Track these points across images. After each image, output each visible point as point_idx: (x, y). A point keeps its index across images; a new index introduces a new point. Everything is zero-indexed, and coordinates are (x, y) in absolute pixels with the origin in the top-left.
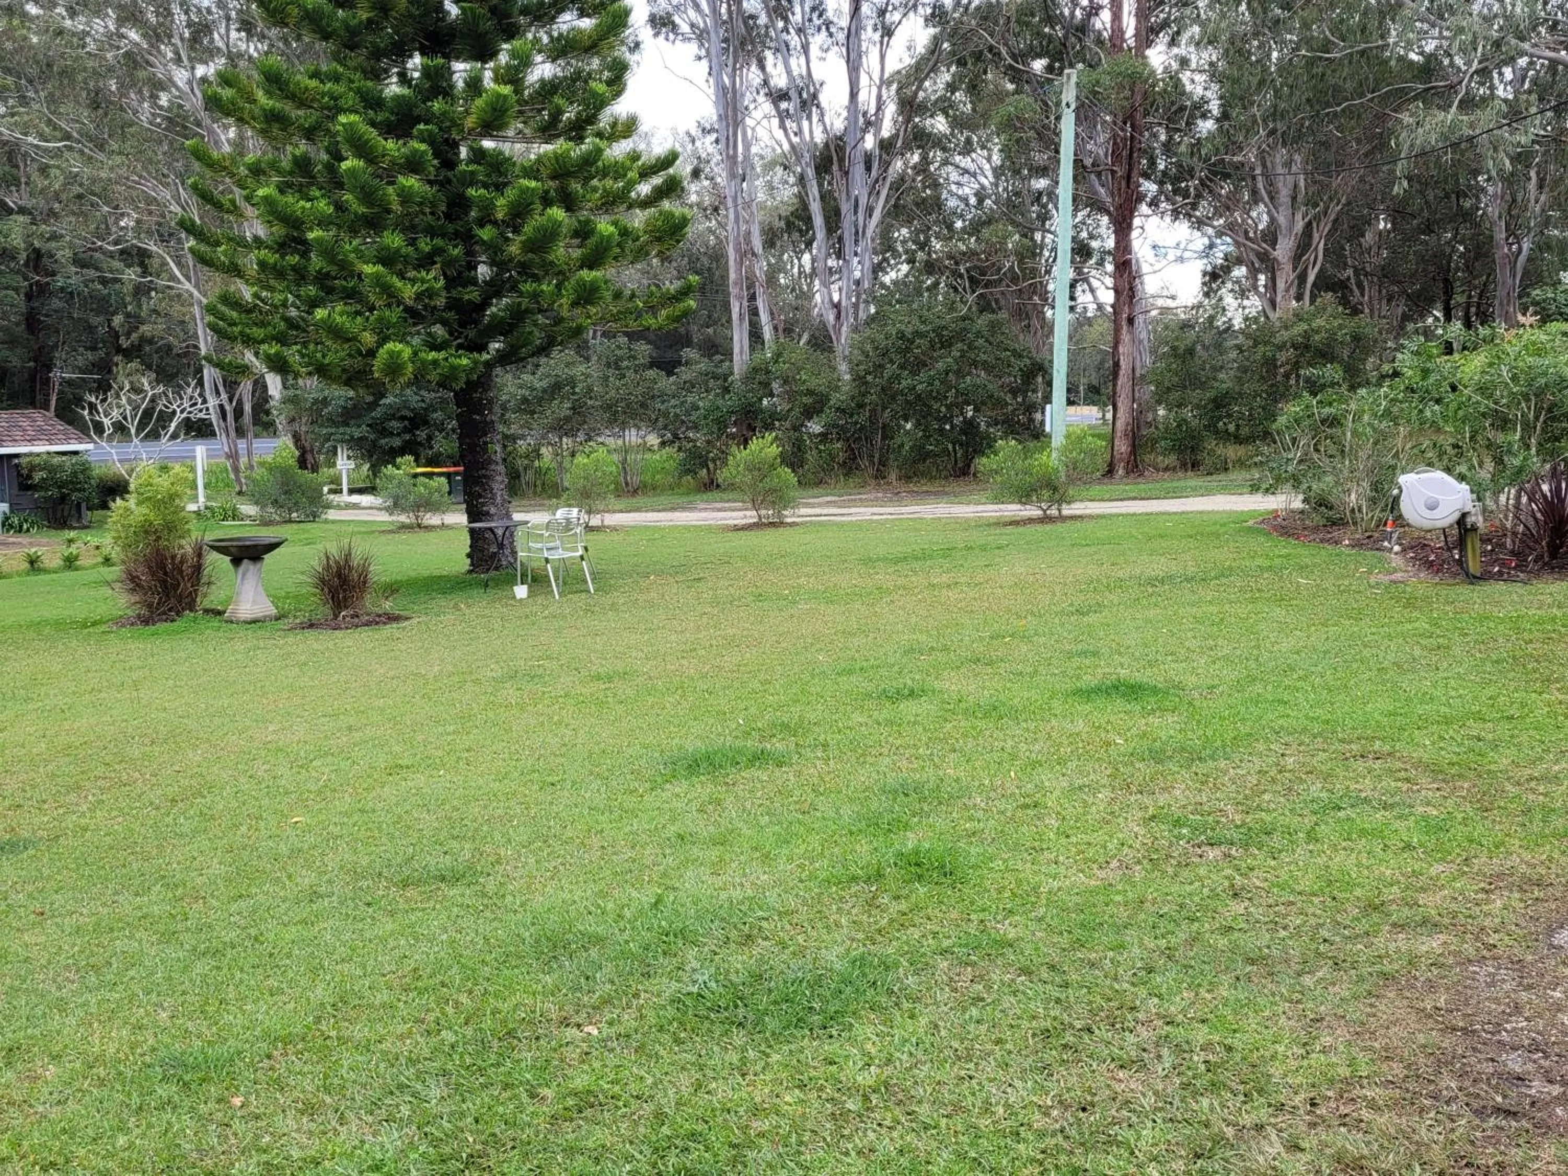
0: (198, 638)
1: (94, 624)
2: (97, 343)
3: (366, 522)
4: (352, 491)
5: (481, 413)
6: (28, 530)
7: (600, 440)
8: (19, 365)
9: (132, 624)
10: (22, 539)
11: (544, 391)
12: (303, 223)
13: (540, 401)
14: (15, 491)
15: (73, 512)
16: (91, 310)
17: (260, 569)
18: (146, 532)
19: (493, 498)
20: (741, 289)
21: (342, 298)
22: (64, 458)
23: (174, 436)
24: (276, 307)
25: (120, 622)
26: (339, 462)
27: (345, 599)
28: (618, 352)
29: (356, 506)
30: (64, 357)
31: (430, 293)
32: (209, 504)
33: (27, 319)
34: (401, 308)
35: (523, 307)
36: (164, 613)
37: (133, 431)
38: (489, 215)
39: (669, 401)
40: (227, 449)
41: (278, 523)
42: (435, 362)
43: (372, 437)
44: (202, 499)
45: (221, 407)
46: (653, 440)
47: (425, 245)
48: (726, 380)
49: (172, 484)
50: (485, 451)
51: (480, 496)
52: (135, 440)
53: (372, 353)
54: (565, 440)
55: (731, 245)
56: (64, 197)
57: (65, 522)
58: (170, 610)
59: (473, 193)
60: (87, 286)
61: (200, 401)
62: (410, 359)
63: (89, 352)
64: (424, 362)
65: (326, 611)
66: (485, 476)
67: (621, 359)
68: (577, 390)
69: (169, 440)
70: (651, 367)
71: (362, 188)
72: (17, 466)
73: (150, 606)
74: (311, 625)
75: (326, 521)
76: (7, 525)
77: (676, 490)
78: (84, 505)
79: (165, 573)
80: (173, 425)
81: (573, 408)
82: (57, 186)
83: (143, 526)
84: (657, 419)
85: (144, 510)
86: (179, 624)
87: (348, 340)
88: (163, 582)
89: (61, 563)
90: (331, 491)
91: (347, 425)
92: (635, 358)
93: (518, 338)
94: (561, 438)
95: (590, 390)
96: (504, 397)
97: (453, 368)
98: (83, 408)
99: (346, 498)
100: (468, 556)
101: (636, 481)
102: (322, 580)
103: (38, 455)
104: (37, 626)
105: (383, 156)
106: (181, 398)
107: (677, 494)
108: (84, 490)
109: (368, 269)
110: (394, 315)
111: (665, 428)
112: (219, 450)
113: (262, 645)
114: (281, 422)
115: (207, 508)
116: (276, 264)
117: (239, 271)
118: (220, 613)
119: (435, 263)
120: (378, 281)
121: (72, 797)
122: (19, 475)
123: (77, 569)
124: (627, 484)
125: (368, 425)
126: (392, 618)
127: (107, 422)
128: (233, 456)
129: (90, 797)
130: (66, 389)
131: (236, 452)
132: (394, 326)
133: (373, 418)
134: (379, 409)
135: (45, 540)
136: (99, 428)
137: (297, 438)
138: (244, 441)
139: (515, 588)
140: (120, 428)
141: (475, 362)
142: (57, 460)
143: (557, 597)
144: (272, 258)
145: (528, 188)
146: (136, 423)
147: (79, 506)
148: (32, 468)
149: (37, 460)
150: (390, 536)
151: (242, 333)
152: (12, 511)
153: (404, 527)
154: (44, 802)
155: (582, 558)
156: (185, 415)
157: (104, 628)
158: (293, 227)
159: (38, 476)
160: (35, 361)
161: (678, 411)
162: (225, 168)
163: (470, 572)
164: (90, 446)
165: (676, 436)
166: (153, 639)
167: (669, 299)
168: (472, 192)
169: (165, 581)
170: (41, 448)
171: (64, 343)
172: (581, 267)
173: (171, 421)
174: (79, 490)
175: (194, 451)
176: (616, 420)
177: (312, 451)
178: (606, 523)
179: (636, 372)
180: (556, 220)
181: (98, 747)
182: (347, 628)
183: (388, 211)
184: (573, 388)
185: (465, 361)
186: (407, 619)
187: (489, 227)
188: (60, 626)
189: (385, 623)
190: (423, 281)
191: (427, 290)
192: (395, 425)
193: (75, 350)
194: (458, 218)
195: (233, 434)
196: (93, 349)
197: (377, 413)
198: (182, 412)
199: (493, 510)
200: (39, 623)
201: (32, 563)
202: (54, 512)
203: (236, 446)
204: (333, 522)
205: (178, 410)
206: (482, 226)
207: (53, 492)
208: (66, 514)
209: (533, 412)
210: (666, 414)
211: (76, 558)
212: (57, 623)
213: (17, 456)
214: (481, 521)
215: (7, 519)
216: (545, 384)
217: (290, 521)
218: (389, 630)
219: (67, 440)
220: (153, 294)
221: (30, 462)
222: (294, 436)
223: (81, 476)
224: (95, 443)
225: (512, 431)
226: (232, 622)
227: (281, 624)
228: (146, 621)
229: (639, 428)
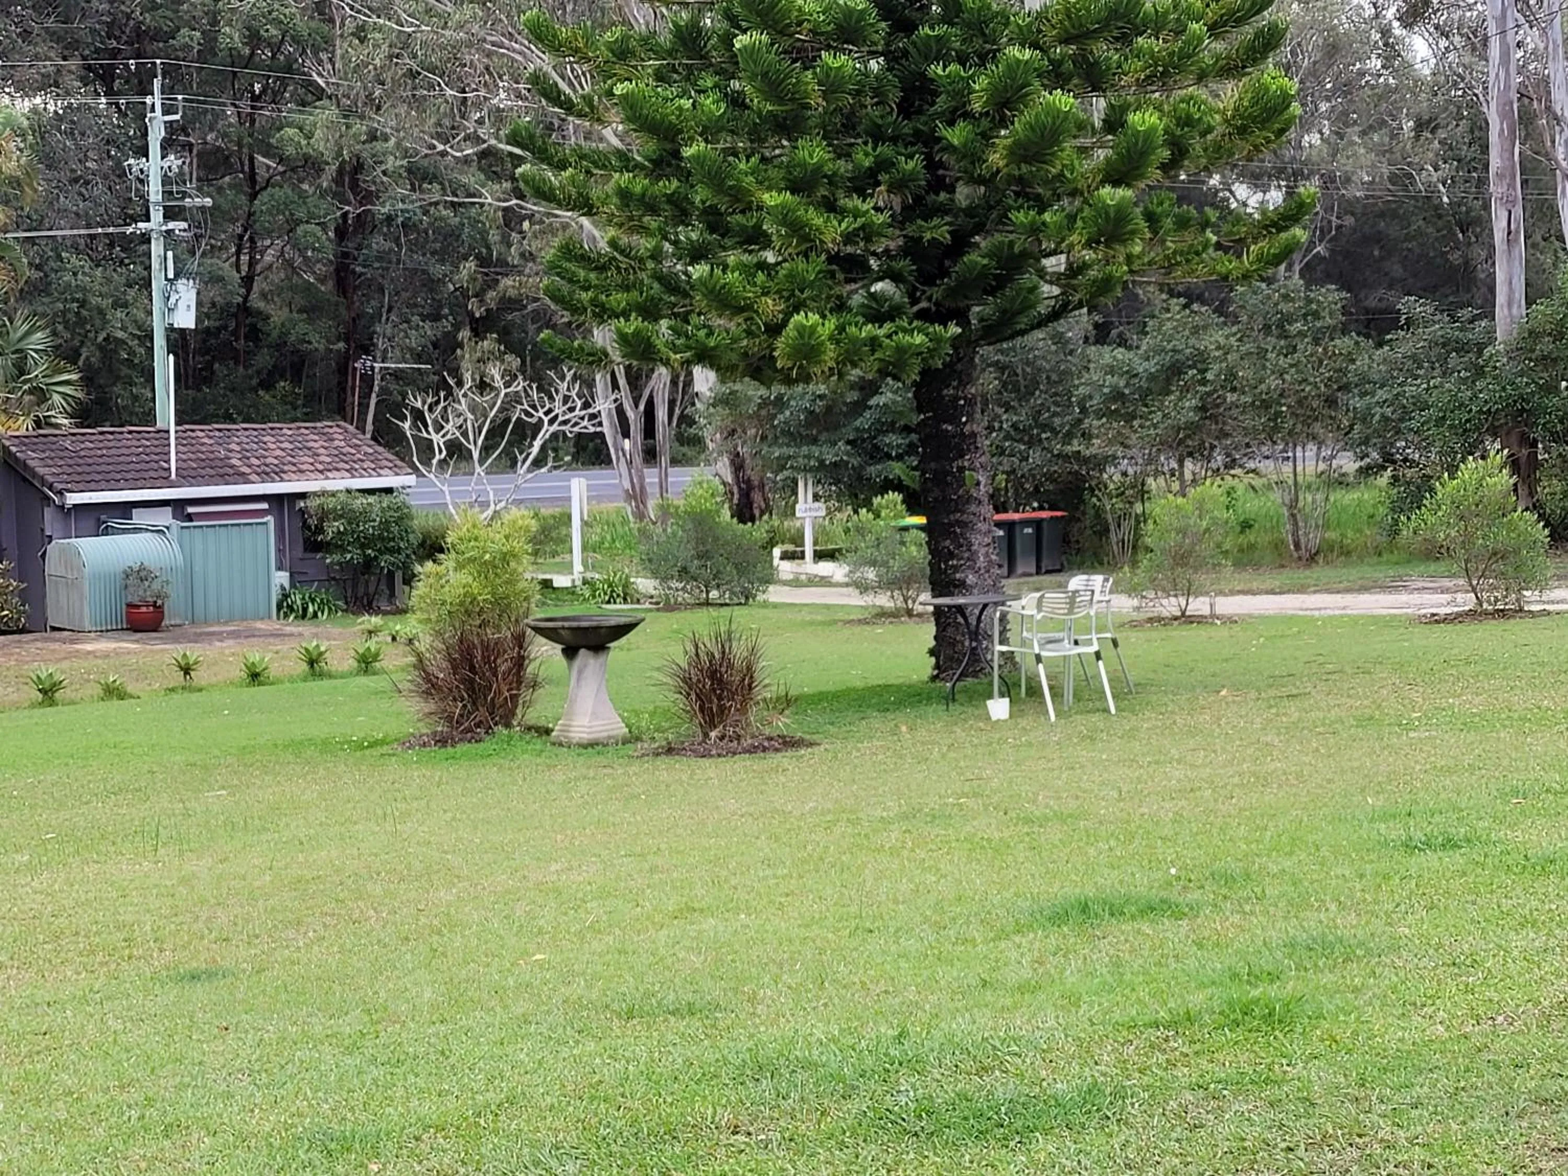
0: (507, 764)
1: (373, 745)
2: (441, 307)
3: (827, 607)
4: (820, 556)
5: (955, 420)
6: (315, 615)
7: (1251, 465)
8: (321, 347)
9: (424, 745)
10: (305, 628)
11: (1152, 378)
12: (681, 131)
13: (1145, 396)
14: (299, 552)
15: (383, 587)
16: (433, 253)
17: (604, 665)
18: (468, 613)
19: (972, 558)
20: (1511, 186)
21: (741, 244)
22: (371, 499)
23: (538, 463)
24: (641, 260)
25: (407, 743)
26: (800, 508)
27: (722, 709)
28: (1285, 307)
29: (824, 582)
30: (389, 332)
31: (867, 233)
32: (589, 575)
33: (337, 271)
34: (824, 257)
35: (1017, 249)
36: (469, 730)
37: (476, 455)
38: (964, 105)
39: (1373, 394)
40: (627, 485)
41: (687, 606)
42: (874, 343)
43: (855, 461)
44: (578, 567)
45: (620, 411)
46: (1348, 463)
47: (864, 157)
48: (1480, 353)
49: (507, 537)
50: (961, 482)
51: (952, 555)
52: (478, 469)
53: (775, 330)
54: (1189, 465)
55: (1493, 105)
56: (387, 76)
57: (370, 604)
58: (478, 725)
59: (940, 71)
60: (426, 213)
61: (579, 404)
62: (831, 338)
63: (428, 323)
64: (854, 340)
65: (690, 728)
66: (959, 523)
67: (1288, 319)
68: (1210, 376)
69: (529, 471)
70: (1345, 332)
71: (765, 75)
72: (302, 512)
73: (449, 719)
74: (670, 750)
75: (765, 605)
76: (285, 607)
77: (1385, 557)
78: (399, 576)
79: (472, 669)
80: (537, 444)
81: (1203, 409)
82: (377, 62)
83: (462, 604)
84: (1351, 427)
85: (464, 577)
86: (488, 745)
87: (739, 310)
88: (470, 684)
89: (356, 664)
90: (785, 556)
91: (814, 441)
92: (1316, 315)
93: (1013, 299)
94: (1181, 463)
95: (1231, 375)
96: (1081, 390)
97: (901, 350)
98: (403, 418)
99: (810, 567)
100: (932, 652)
101: (1313, 539)
102: (687, 680)
103: (334, 494)
104: (296, 746)
105: (800, 24)
106: (552, 399)
107: (1388, 562)
108: (399, 550)
109: (771, 199)
110: (810, 269)
111: (1366, 441)
112: (614, 485)
113: (591, 774)
114: (712, 439)
115: (585, 582)
116: (644, 195)
117: (591, 207)
118: (548, 732)
119: (878, 184)
120: (786, 218)
121: (291, 933)
122: (306, 526)
123: (374, 674)
124: (1297, 546)
125: (848, 442)
126: (789, 743)
127: (437, 439)
128: (637, 496)
129: (311, 934)
130: (392, 387)
131: (642, 488)
132: (811, 285)
133: (857, 429)
134: (867, 414)
135: (336, 630)
136: (427, 448)
137: (738, 465)
138: (656, 471)
139: (990, 703)
140: (456, 450)
141: (936, 339)
142: (360, 502)
143: (1053, 718)
144: (640, 184)
145: (1018, 61)
146: (480, 442)
147: (391, 575)
148: (324, 515)
149: (331, 503)
150: (857, 629)
151: (594, 302)
152: (293, 585)
153: (882, 615)
154: (257, 937)
155: (1098, 655)
156: (555, 427)
157: (385, 749)
158: (666, 138)
159: (333, 527)
160: (347, 341)
161: (1388, 411)
162: (577, 50)
163: (934, 678)
164: (411, 480)
165: (1389, 459)
166: (446, 764)
167: (1266, 227)
168: (937, 70)
169: (472, 681)
170: (338, 483)
171: (389, 310)
172: (1103, 183)
173: (534, 438)
174: (391, 551)
175: (569, 487)
176: (1276, 429)
177: (762, 486)
178: (1219, 610)
179: (1316, 342)
180: (1059, 111)
181: (333, 882)
182: (719, 755)
183: (807, 107)
184: (1203, 371)
185: (919, 339)
186: (811, 744)
187: (961, 124)
188: (326, 746)
189: (777, 750)
190: (856, 214)
191: (863, 227)
192: (893, 440)
193: (408, 321)
194: (920, 112)
195: (638, 460)
196: (436, 317)
197: (865, 421)
198: (551, 422)
199: (971, 579)
200: (301, 743)
201: (312, 663)
202: (355, 587)
203: (642, 478)
204: (775, 606)
205: (546, 419)
206: (951, 123)
207: (353, 555)
208: (372, 589)
209: (1132, 417)
210: (1365, 418)
211: (376, 657)
212: (325, 742)
213: (303, 496)
214: (950, 594)
215: (286, 596)
216: (1152, 366)
217: (708, 603)
218: (784, 759)
219: (377, 470)
220: (526, 225)
221: (321, 506)
222: (732, 462)
223: (395, 529)
224: (420, 474)
225: (1094, 450)
226: (561, 745)
227: (630, 749)
228: (442, 741)
229: (1320, 444)
